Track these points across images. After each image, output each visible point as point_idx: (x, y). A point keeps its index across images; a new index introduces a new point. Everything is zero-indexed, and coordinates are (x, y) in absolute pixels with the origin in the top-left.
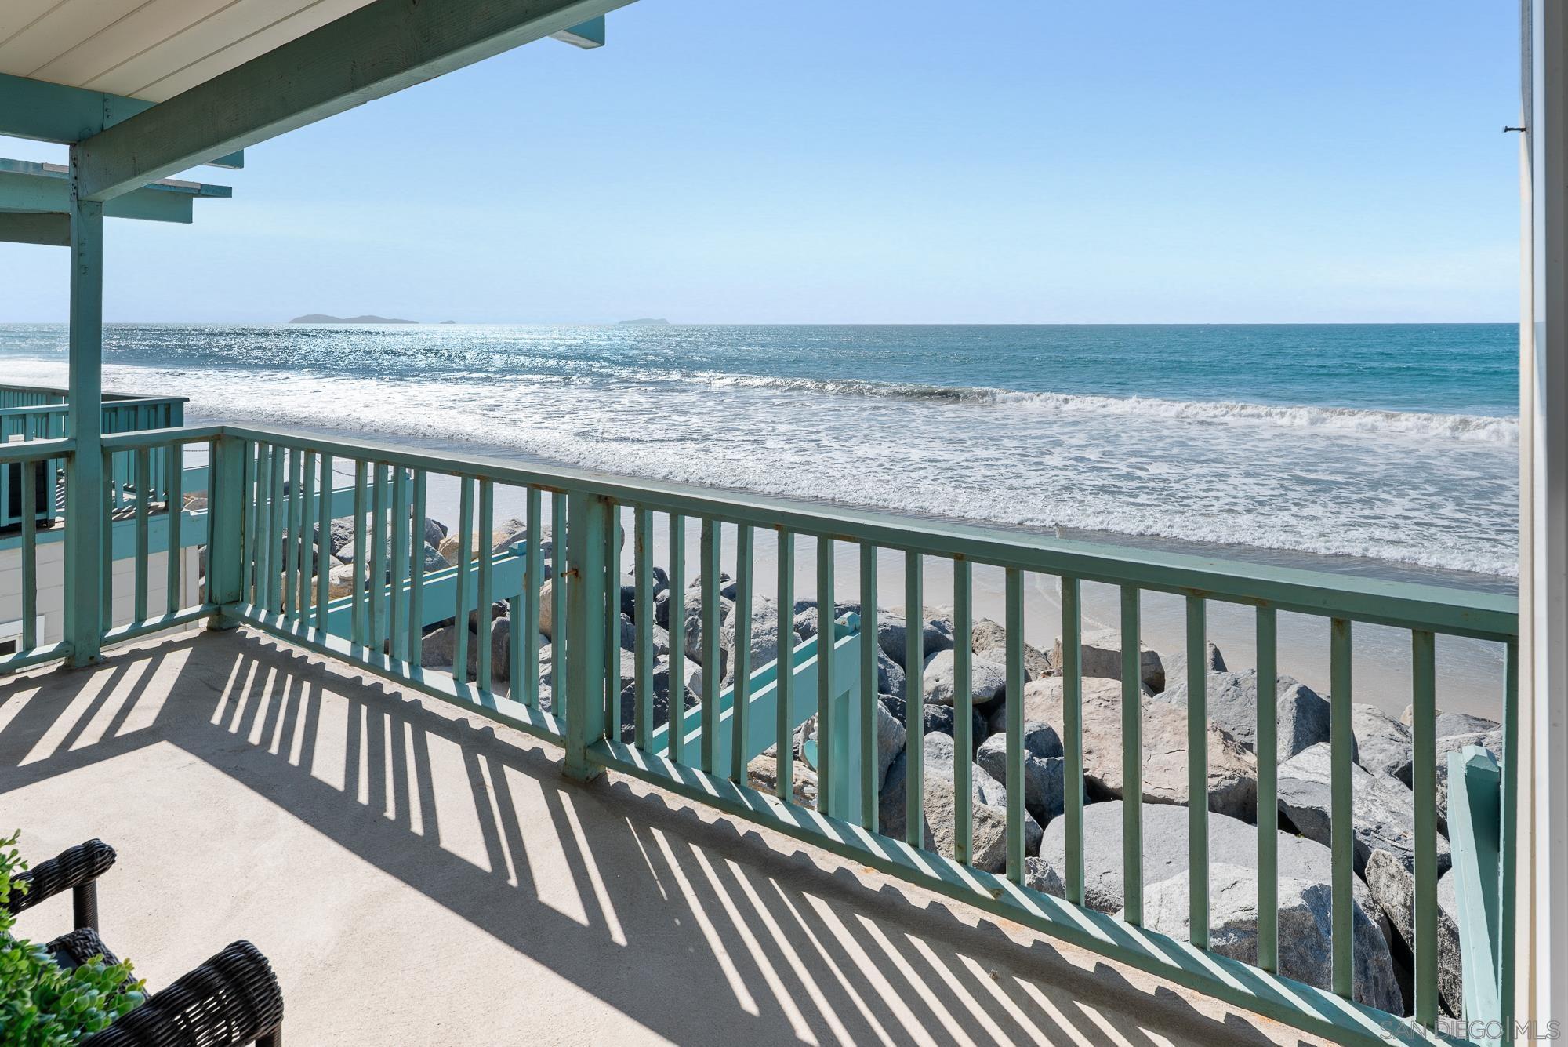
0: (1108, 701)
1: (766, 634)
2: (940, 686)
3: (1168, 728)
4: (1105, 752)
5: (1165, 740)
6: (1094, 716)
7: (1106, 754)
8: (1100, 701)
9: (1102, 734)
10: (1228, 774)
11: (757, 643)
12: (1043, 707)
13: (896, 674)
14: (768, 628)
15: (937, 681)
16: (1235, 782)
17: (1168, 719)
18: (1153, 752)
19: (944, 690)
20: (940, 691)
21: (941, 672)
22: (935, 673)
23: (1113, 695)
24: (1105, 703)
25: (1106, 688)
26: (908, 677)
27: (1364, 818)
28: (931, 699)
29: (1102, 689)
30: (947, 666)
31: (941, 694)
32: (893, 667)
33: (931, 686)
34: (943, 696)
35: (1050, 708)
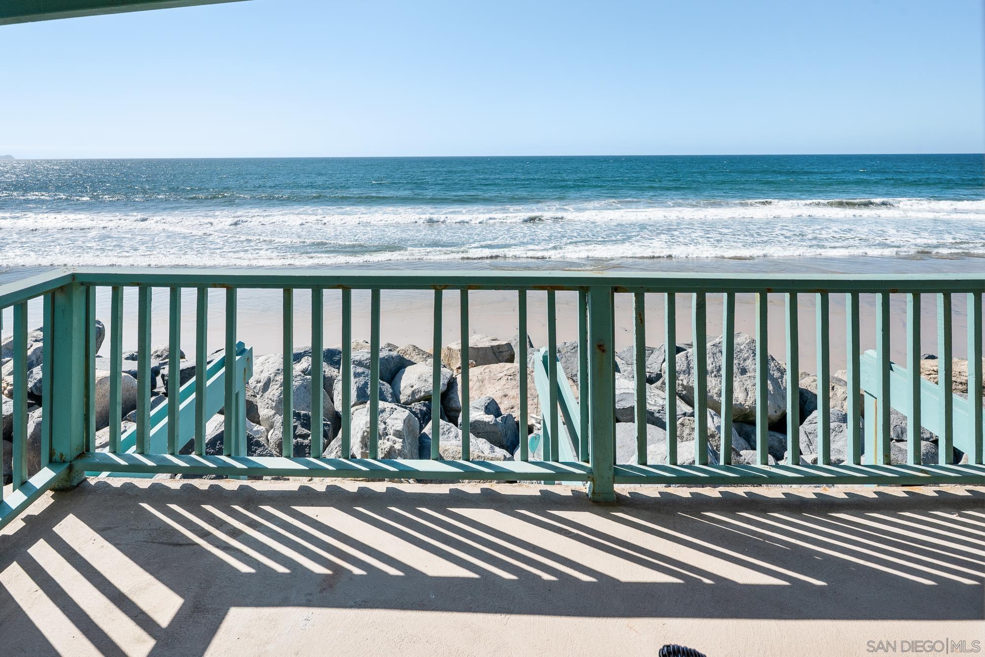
0: (511, 376)
2: (415, 390)
6: (507, 386)
8: (507, 377)
12: (475, 388)
13: (387, 389)
15: (412, 387)
19: (418, 392)
20: (416, 393)
21: (414, 381)
22: (410, 382)
23: (512, 372)
24: (510, 378)
25: (506, 369)
26: (393, 388)
27: (655, 405)
28: (411, 400)
29: (503, 369)
30: (416, 376)
31: (417, 395)
32: (384, 385)
33: (409, 391)
34: (418, 396)
35: (479, 388)
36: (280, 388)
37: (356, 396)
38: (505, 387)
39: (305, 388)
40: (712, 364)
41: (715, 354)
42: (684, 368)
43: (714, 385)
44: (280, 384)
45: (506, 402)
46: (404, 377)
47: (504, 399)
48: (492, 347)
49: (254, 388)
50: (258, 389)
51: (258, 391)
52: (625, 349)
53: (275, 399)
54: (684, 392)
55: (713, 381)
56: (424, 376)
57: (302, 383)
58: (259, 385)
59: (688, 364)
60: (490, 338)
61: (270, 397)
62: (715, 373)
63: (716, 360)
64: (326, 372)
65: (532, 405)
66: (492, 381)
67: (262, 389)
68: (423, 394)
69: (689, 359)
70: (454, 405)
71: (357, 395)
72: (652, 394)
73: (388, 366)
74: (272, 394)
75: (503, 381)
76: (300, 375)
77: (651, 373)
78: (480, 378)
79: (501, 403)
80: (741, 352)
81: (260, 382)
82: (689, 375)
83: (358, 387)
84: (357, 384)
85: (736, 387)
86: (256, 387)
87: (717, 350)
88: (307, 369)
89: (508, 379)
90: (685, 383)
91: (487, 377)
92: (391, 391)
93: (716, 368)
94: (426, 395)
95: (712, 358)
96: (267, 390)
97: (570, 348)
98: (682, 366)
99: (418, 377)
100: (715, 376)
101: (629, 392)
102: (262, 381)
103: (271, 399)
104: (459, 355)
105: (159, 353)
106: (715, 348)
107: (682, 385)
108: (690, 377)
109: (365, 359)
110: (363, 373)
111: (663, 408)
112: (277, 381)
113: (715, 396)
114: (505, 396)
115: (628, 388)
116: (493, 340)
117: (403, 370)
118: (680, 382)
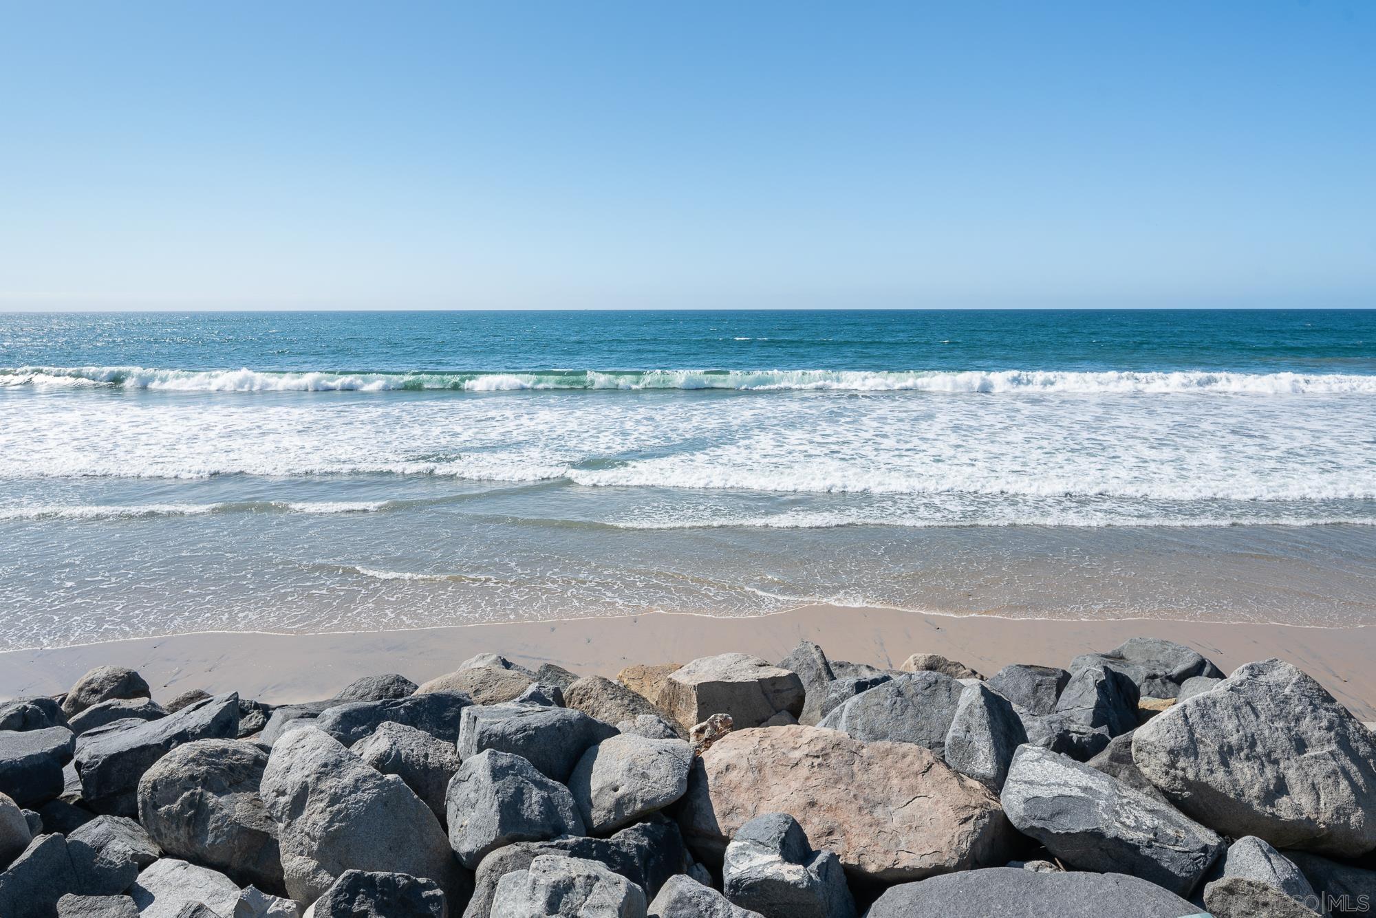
0: (818, 757)
1: (350, 794)
2: (623, 797)
3: (893, 773)
4: (846, 826)
5: (896, 789)
6: (813, 782)
7: (849, 829)
8: (810, 760)
9: (833, 802)
10: (977, 811)
11: (339, 811)
12: (745, 785)
13: (563, 798)
14: (352, 782)
15: (616, 790)
16: (987, 820)
17: (889, 760)
18: (891, 808)
19: (630, 801)
20: (624, 803)
21: (619, 777)
22: (609, 779)
23: (819, 747)
24: (817, 761)
25: (805, 740)
26: (574, 794)
27: (1137, 828)
28: (614, 819)
29: (800, 741)
30: (623, 765)
31: (627, 808)
32: (556, 789)
33: (608, 800)
34: (629, 811)
35: (754, 785)
36: (328, 809)
37: (497, 824)
38: (809, 783)
39: (386, 805)
40: (1238, 731)
41: (1239, 708)
42: (1184, 743)
43: (1249, 777)
44: (327, 800)
45: (816, 820)
46: (596, 766)
47: (811, 812)
48: (761, 681)
49: (271, 807)
50: (280, 808)
51: (279, 814)
52: (1001, 672)
53: (318, 834)
54: (1186, 794)
55: (1246, 770)
56: (639, 763)
57: (379, 794)
58: (282, 800)
59: (1191, 733)
60: (753, 661)
61: (307, 829)
62: (1246, 751)
63: (1242, 721)
64: (430, 756)
65: (871, 826)
66: (780, 768)
67: (289, 810)
68: (639, 806)
69: (1190, 720)
70: (704, 826)
71: (500, 822)
72: (1125, 801)
73: (562, 744)
74: (310, 822)
75: (803, 771)
76: (373, 775)
77: (1080, 733)
78: (754, 762)
79: (804, 820)
80: (1287, 703)
81: (283, 793)
82: (1196, 758)
83: (503, 801)
84: (499, 795)
85: (1292, 782)
86: (275, 803)
87: (1242, 700)
88: (390, 754)
89: (812, 766)
90: (1190, 775)
91: (769, 760)
92: (571, 802)
93: (1246, 741)
94: (647, 807)
95: (1234, 717)
96: (300, 813)
97: (920, 685)
98: (1180, 739)
99: (626, 767)
100: (1248, 758)
101: (1073, 794)
102: (289, 791)
103: (308, 834)
104: (694, 696)
105: (95, 685)
106: (1235, 695)
107: (1184, 779)
108: (1199, 761)
109: (513, 729)
110: (512, 766)
111: (1155, 834)
112: (322, 792)
113: (1255, 802)
114: (812, 804)
115: (1066, 784)
116: (760, 666)
117: (592, 748)
118: (1180, 773)
